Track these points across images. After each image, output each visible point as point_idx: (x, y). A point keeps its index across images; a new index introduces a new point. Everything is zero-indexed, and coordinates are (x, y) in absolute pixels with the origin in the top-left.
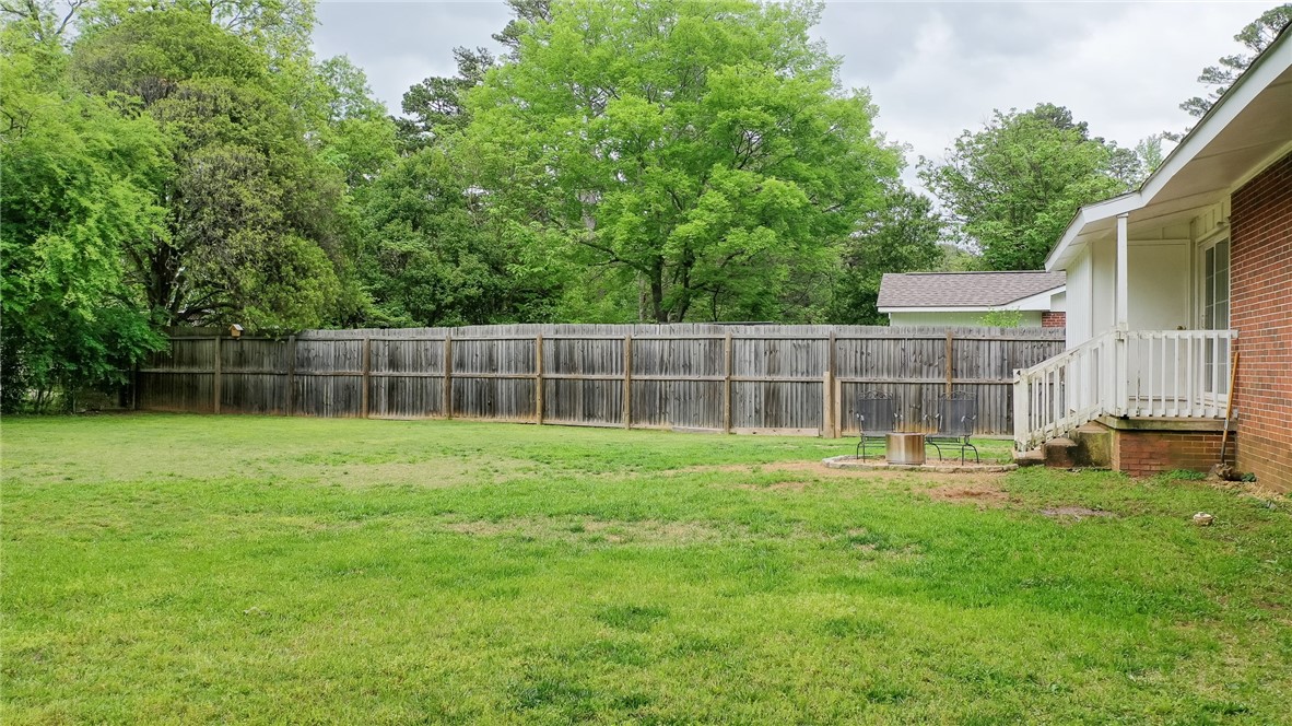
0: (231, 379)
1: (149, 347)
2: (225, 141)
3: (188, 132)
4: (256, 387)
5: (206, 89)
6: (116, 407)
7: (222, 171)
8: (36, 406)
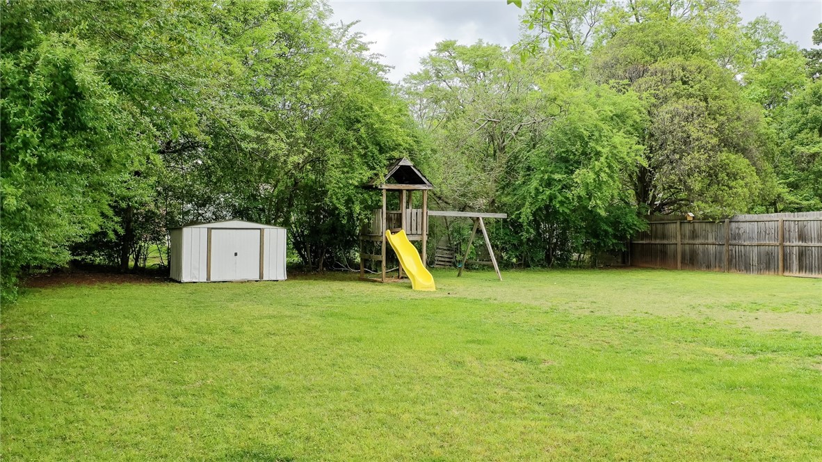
0: (687, 247)
1: (637, 229)
2: (679, 98)
3: (656, 96)
4: (704, 252)
5: (667, 67)
6: (619, 264)
7: (677, 117)
8: (577, 263)
